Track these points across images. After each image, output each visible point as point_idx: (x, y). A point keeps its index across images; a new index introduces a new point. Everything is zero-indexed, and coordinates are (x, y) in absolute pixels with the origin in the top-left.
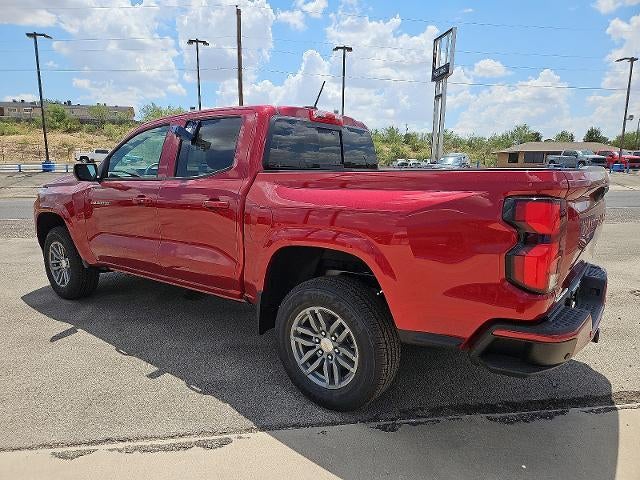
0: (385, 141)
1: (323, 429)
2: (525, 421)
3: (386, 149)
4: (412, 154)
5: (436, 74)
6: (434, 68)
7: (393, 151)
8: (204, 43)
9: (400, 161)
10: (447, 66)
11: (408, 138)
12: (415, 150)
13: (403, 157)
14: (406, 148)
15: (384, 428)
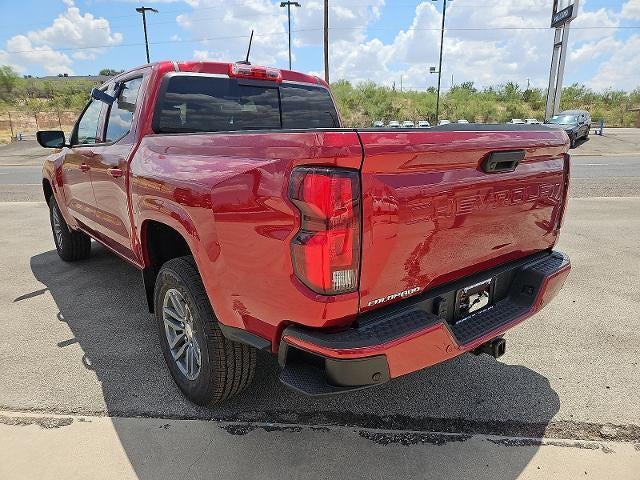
0: (500, 100)
1: (168, 421)
2: (405, 443)
3: (500, 108)
4: (532, 113)
5: (557, 19)
6: (555, 12)
7: (508, 109)
8: (297, 4)
9: (515, 121)
10: (570, 8)
11: (528, 96)
12: (535, 108)
13: (520, 116)
14: (525, 107)
15: (232, 430)
